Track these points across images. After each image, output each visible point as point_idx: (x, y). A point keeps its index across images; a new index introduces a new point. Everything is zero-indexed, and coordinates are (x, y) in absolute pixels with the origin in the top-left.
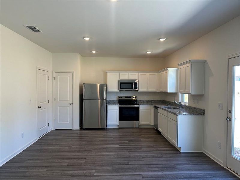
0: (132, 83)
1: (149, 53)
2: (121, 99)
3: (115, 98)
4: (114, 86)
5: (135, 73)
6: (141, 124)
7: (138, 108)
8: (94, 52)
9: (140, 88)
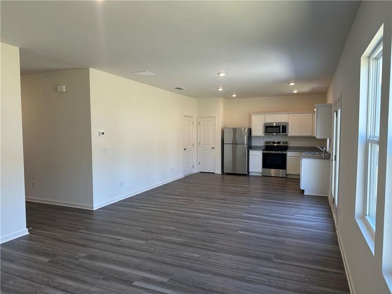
0: (280, 126)
1: (295, 92)
2: (268, 144)
3: (261, 143)
4: (258, 130)
5: (285, 115)
6: (288, 173)
7: (285, 155)
8: (234, 96)
9: (291, 132)
